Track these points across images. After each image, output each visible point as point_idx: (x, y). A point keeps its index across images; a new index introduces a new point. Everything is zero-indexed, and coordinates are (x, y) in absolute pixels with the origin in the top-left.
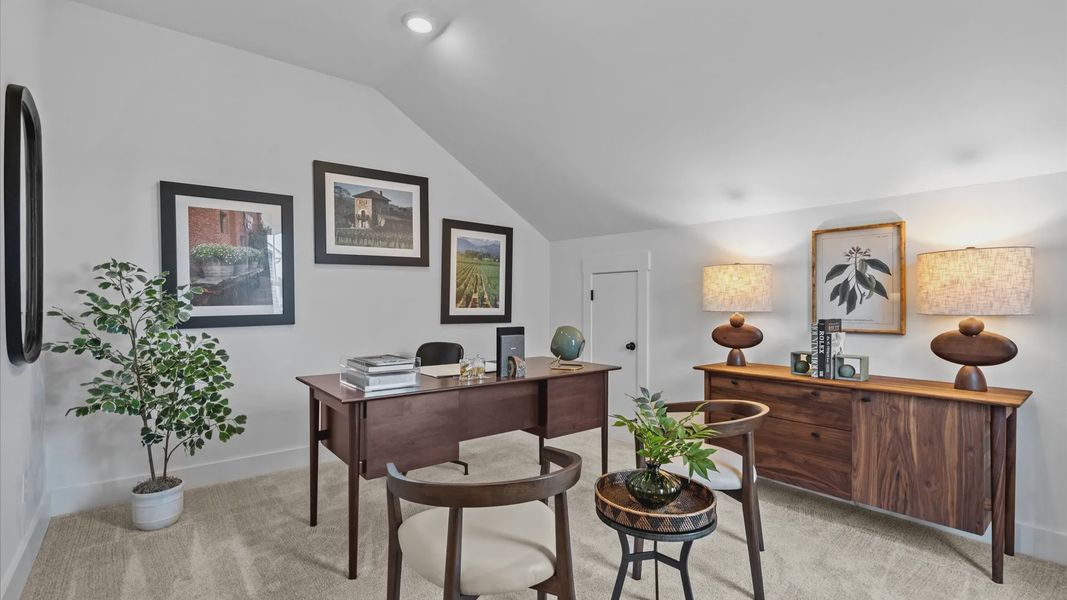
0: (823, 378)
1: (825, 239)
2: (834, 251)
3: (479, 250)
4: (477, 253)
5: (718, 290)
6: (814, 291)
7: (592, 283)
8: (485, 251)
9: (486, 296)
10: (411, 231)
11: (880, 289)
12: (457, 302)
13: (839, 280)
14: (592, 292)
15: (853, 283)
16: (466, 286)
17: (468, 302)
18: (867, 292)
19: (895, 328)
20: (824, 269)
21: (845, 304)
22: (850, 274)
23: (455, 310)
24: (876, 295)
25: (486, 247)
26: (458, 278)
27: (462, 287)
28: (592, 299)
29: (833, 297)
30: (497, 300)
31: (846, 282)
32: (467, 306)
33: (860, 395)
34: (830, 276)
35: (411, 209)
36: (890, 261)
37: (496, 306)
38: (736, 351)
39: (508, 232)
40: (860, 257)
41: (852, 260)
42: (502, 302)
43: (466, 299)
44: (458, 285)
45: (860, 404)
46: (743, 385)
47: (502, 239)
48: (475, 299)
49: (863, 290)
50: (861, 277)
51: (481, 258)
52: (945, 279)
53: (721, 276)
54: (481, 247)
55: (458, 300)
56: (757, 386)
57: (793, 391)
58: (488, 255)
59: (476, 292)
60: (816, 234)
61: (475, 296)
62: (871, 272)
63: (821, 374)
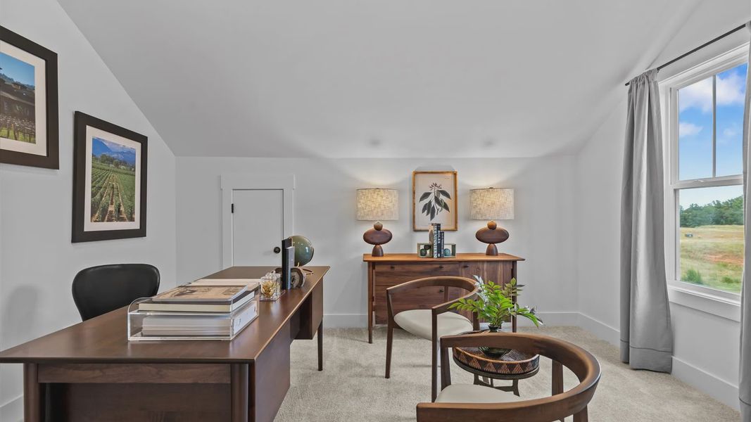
0: (440, 257)
1: (420, 177)
2: (424, 185)
3: (115, 156)
4: (114, 159)
5: (373, 205)
6: (414, 207)
7: (231, 198)
8: (121, 157)
9: (122, 209)
10: (32, 118)
11: (446, 207)
12: (92, 216)
13: (426, 201)
14: (232, 205)
15: (433, 203)
16: (102, 196)
17: (104, 216)
18: (440, 208)
19: (453, 228)
20: (419, 195)
21: (430, 215)
22: (431, 198)
23: (90, 226)
24: (444, 209)
25: (122, 153)
26: (93, 187)
27: (98, 197)
28: (233, 212)
29: (423, 211)
30: (132, 213)
31: (430, 202)
32: (103, 221)
33: (463, 264)
34: (422, 199)
35: (33, 88)
36: (451, 192)
37: (132, 219)
38: (378, 246)
39: (143, 140)
40: (437, 189)
41: (433, 191)
42: (137, 215)
43: (102, 213)
44: (93, 195)
45: (463, 270)
46: (397, 268)
47: (137, 146)
48: (111, 212)
49: (438, 207)
50: (437, 200)
51: (117, 165)
52: (489, 202)
53: (375, 196)
54: (118, 153)
55: (93, 214)
56: (407, 267)
57: (429, 267)
58: (124, 163)
59: (112, 204)
60: (416, 173)
61: (111, 208)
62: (442, 197)
63: (439, 255)
